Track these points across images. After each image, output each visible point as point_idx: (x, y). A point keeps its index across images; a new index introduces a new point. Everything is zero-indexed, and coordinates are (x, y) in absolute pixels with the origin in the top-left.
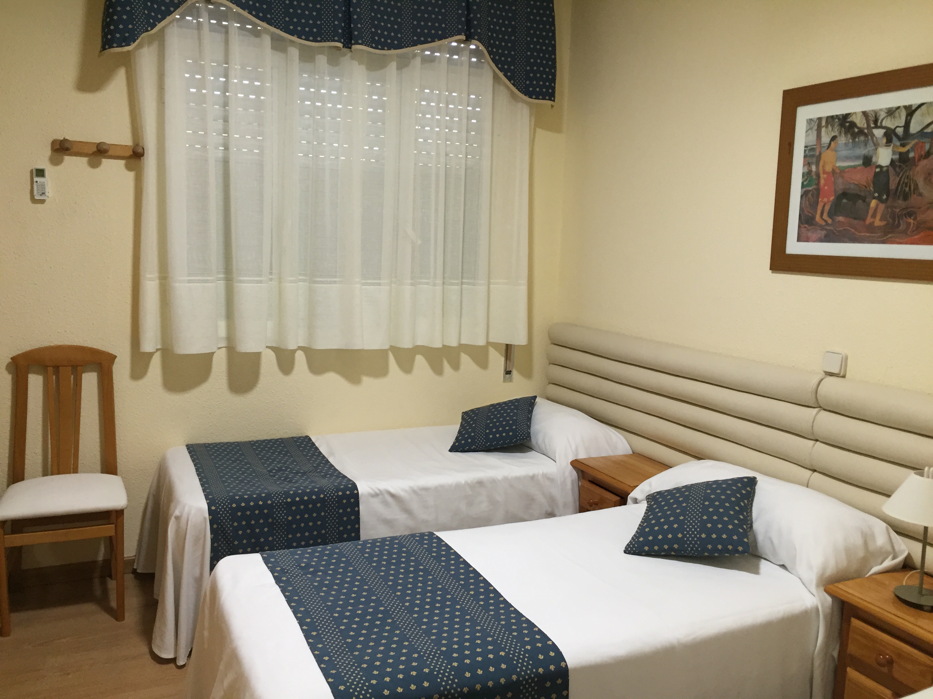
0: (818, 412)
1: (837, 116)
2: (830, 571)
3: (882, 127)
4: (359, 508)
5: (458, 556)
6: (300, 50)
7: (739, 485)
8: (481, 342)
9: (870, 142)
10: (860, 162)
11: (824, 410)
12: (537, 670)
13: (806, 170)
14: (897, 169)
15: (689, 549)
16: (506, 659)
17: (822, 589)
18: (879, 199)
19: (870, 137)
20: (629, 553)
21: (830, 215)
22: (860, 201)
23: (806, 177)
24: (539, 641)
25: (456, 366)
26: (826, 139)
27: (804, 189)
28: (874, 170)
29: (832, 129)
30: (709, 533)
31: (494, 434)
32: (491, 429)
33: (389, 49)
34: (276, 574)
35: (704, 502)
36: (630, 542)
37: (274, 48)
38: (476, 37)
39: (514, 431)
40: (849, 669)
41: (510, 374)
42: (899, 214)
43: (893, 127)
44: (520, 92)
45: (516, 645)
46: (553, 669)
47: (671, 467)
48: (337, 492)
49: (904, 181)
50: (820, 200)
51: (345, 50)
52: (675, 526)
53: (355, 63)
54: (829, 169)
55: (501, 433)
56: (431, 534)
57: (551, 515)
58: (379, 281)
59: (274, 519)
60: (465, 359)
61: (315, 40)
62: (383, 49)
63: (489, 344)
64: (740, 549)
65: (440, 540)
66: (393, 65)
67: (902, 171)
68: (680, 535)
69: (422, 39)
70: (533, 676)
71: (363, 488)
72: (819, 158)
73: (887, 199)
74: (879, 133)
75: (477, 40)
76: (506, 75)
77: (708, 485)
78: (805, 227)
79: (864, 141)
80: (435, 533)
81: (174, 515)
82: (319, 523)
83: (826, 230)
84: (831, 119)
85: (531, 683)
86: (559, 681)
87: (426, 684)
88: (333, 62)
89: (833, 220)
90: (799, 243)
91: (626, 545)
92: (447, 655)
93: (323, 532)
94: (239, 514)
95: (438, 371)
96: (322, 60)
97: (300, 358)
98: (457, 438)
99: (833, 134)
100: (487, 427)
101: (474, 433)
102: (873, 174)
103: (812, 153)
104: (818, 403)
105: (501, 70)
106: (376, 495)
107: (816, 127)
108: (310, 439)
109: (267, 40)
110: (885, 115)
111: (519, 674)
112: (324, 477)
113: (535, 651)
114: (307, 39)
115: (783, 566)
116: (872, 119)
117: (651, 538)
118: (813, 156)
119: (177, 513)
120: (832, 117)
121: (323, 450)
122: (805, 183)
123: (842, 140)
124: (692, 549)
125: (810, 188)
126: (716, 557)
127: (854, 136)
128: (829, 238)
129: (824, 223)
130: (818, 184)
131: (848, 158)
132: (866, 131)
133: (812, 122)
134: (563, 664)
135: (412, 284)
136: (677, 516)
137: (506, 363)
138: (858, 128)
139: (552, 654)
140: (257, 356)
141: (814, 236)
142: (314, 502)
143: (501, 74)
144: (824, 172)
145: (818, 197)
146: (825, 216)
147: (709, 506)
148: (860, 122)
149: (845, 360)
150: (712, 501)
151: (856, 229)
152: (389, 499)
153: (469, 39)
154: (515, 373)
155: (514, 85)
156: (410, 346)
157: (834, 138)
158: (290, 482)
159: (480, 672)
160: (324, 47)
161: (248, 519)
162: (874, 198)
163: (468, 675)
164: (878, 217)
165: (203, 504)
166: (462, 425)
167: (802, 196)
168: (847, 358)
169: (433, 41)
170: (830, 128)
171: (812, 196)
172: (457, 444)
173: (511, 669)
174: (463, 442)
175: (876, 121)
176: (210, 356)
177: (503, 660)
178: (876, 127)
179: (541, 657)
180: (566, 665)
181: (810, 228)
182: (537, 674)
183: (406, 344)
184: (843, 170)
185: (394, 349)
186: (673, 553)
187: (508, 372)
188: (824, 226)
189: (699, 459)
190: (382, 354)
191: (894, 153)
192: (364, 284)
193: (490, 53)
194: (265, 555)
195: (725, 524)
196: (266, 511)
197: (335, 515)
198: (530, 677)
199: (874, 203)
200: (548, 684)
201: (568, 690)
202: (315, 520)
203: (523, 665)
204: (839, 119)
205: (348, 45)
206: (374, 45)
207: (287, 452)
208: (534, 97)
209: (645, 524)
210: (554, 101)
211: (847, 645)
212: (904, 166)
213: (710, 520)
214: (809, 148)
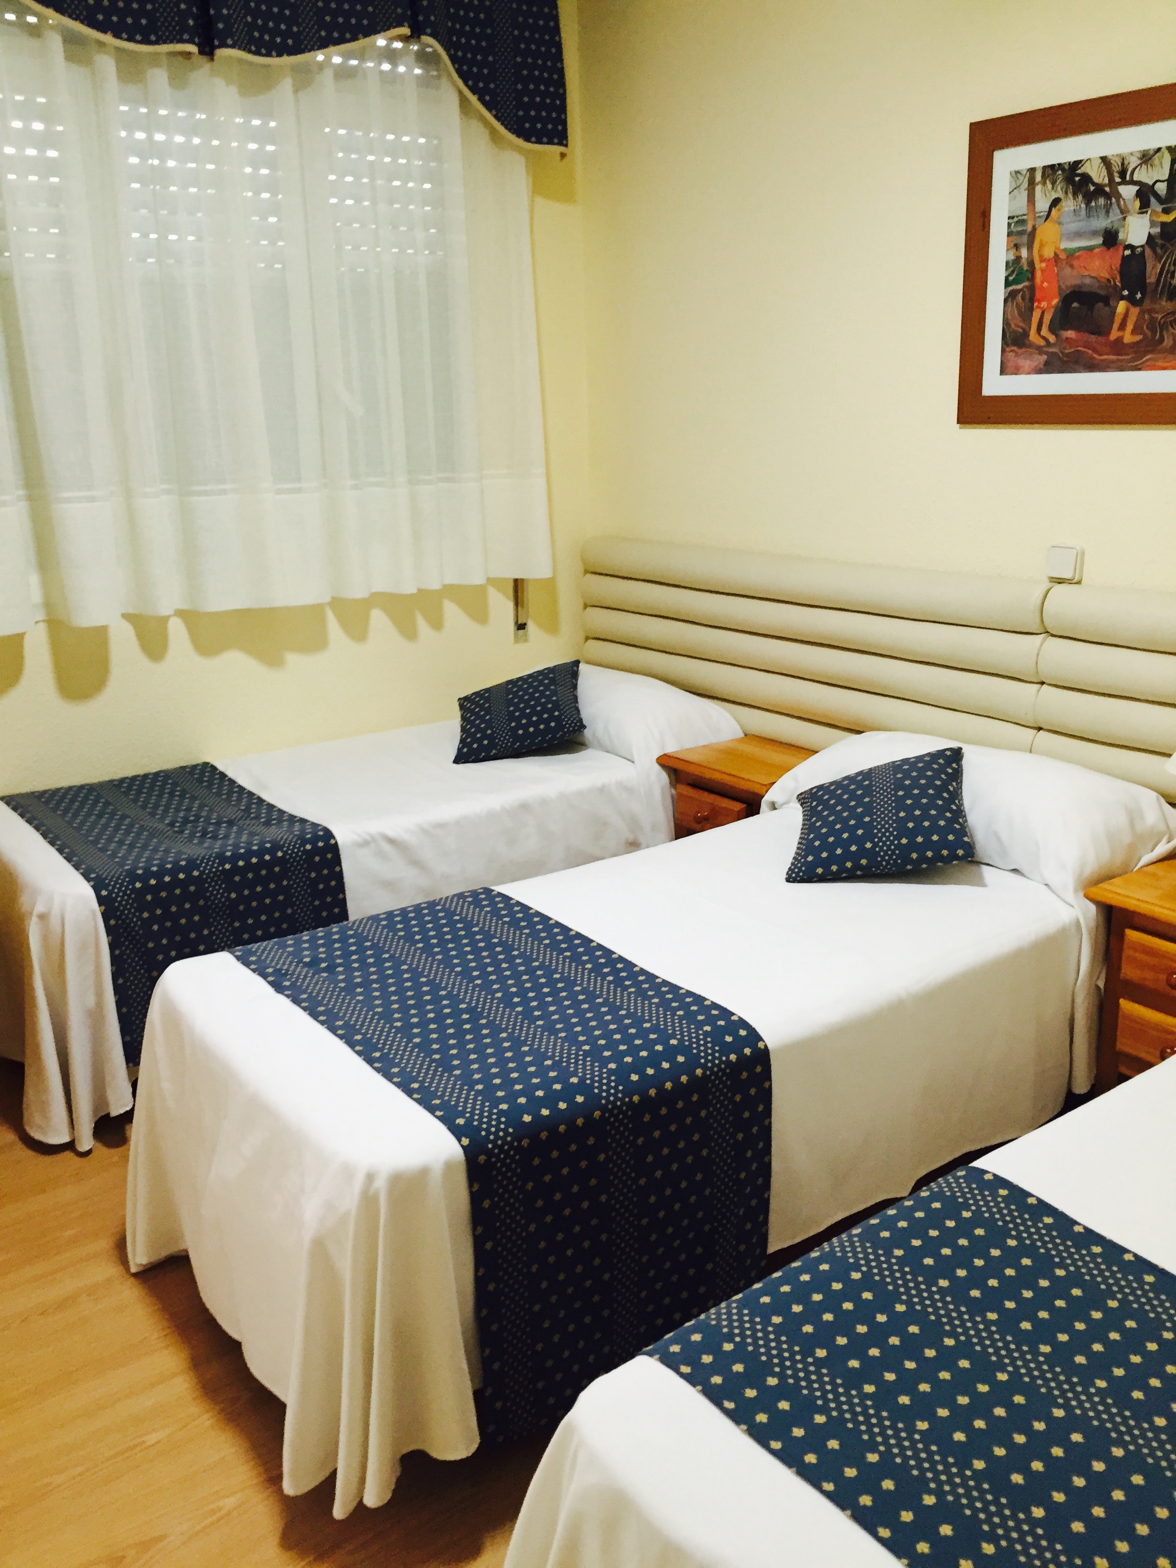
0: (1044, 640)
1: (1059, 164)
2: (1091, 868)
3: (1133, 182)
4: (341, 866)
5: (545, 919)
6: (118, 62)
7: (941, 761)
8: (478, 579)
9: (1115, 206)
10: (1100, 240)
11: (1053, 635)
12: (728, 1057)
13: (1012, 257)
14: (1159, 251)
15: (884, 863)
16: (681, 1049)
17: (1081, 894)
18: (1131, 300)
19: (1114, 200)
20: (793, 882)
21: (1052, 329)
22: (1100, 305)
23: (1012, 269)
24: (718, 1018)
25: (437, 623)
26: (1042, 204)
27: (1010, 288)
28: (1121, 253)
29: (1053, 188)
30: (911, 834)
31: (525, 727)
32: (518, 720)
33: (280, 55)
34: (271, 979)
35: (896, 792)
36: (792, 864)
37: (69, 57)
38: (429, 31)
39: (558, 719)
40: (1122, 1001)
41: (524, 628)
42: (1162, 321)
43: (1151, 183)
44: (510, 130)
45: (689, 1029)
46: (749, 1054)
47: (817, 752)
48: (303, 844)
49: (1168, 270)
50: (1036, 304)
51: (203, 59)
52: (860, 832)
53: (219, 83)
54: (1049, 253)
55: (536, 725)
56: (488, 891)
57: (633, 845)
58: (297, 485)
59: (207, 899)
60: (451, 610)
61: (146, 41)
62: (268, 55)
63: (490, 581)
64: (960, 852)
65: (506, 899)
66: (287, 84)
67: (1165, 252)
68: (869, 845)
69: (336, 35)
70: (723, 1066)
71: (343, 836)
72: (1032, 235)
73: (1142, 300)
74: (1128, 192)
75: (431, 35)
76: (481, 100)
77: (895, 767)
78: (1011, 351)
79: (1105, 205)
80: (492, 888)
81: (36, 912)
82: (281, 898)
83: (1046, 353)
84: (1050, 171)
85: (722, 1076)
86: (759, 1069)
87: (580, 1099)
88: (177, 81)
89: (1057, 336)
90: (1004, 377)
91: (786, 870)
92: (595, 1053)
93: (289, 911)
94: (149, 898)
95: (410, 633)
96: (159, 77)
97: (177, 629)
98: (462, 741)
99: (1054, 195)
100: (511, 717)
101: (492, 729)
102: (1120, 258)
103: (1020, 229)
104: (1045, 628)
105: (473, 90)
106: (365, 844)
107: (1025, 185)
108: (214, 768)
109: (55, 42)
110: (1139, 162)
111: (704, 1067)
112: (268, 823)
113: (717, 1035)
114: (130, 39)
115: (1015, 871)
116: (1116, 169)
117: (824, 855)
118: (1021, 233)
119: (39, 908)
120: (1052, 167)
121: (243, 781)
122: (1011, 278)
123: (1069, 204)
124: (888, 862)
125: (1019, 287)
126: (924, 869)
127: (1089, 198)
128: (1053, 365)
129: (1042, 343)
130: (1032, 279)
131: (1079, 235)
132: (1107, 189)
133: (1019, 175)
134: (761, 1045)
135: (355, 487)
136: (859, 818)
137: (517, 612)
138: (1094, 184)
139: (743, 1033)
140: (101, 632)
141: (1026, 364)
142: (269, 865)
143: (473, 99)
144: (1042, 260)
145: (1032, 300)
146: (1045, 331)
147: (905, 797)
148: (1099, 175)
149: (1080, 557)
150: (908, 790)
151: (1095, 351)
152: (387, 847)
153: (416, 34)
154: (531, 626)
155: (496, 117)
156: (365, 595)
157: (1056, 202)
158: (215, 838)
159: (665, 1065)
160: (159, 54)
161: (164, 904)
162: (1123, 298)
163: (634, 1077)
164: (1130, 327)
165: (86, 890)
166: (463, 718)
167: (1006, 301)
168: (1083, 554)
169: (354, 39)
170: (1049, 185)
171: (1023, 298)
172: (465, 750)
173: (693, 1061)
174: (475, 746)
175: (1123, 173)
176: (17, 640)
177: (678, 1050)
178: (1124, 182)
179: (729, 1039)
180: (766, 1046)
181: (1020, 351)
182: (728, 1063)
183: (358, 592)
184: (1071, 255)
185: (338, 604)
186: (859, 873)
187: (521, 627)
188: (1044, 346)
189: (859, 732)
190: (315, 612)
191: (1153, 224)
192: (279, 492)
193: (454, 59)
194: (238, 953)
195: (934, 820)
196: (192, 888)
197: (304, 883)
198: (720, 1069)
199: (1122, 306)
200: (745, 1075)
201: (770, 1080)
202: (273, 895)
203: (707, 1054)
204: (1063, 170)
205: (208, 50)
206: (253, 48)
207: (184, 792)
208: (533, 139)
209: (812, 836)
210: (566, 146)
211: (1119, 969)
212: (1168, 245)
213: (910, 817)
214: (1016, 219)
